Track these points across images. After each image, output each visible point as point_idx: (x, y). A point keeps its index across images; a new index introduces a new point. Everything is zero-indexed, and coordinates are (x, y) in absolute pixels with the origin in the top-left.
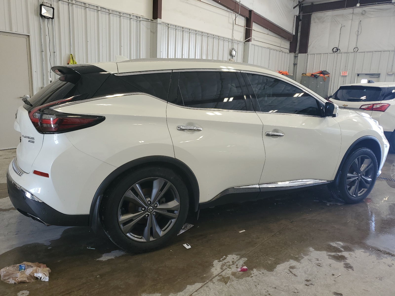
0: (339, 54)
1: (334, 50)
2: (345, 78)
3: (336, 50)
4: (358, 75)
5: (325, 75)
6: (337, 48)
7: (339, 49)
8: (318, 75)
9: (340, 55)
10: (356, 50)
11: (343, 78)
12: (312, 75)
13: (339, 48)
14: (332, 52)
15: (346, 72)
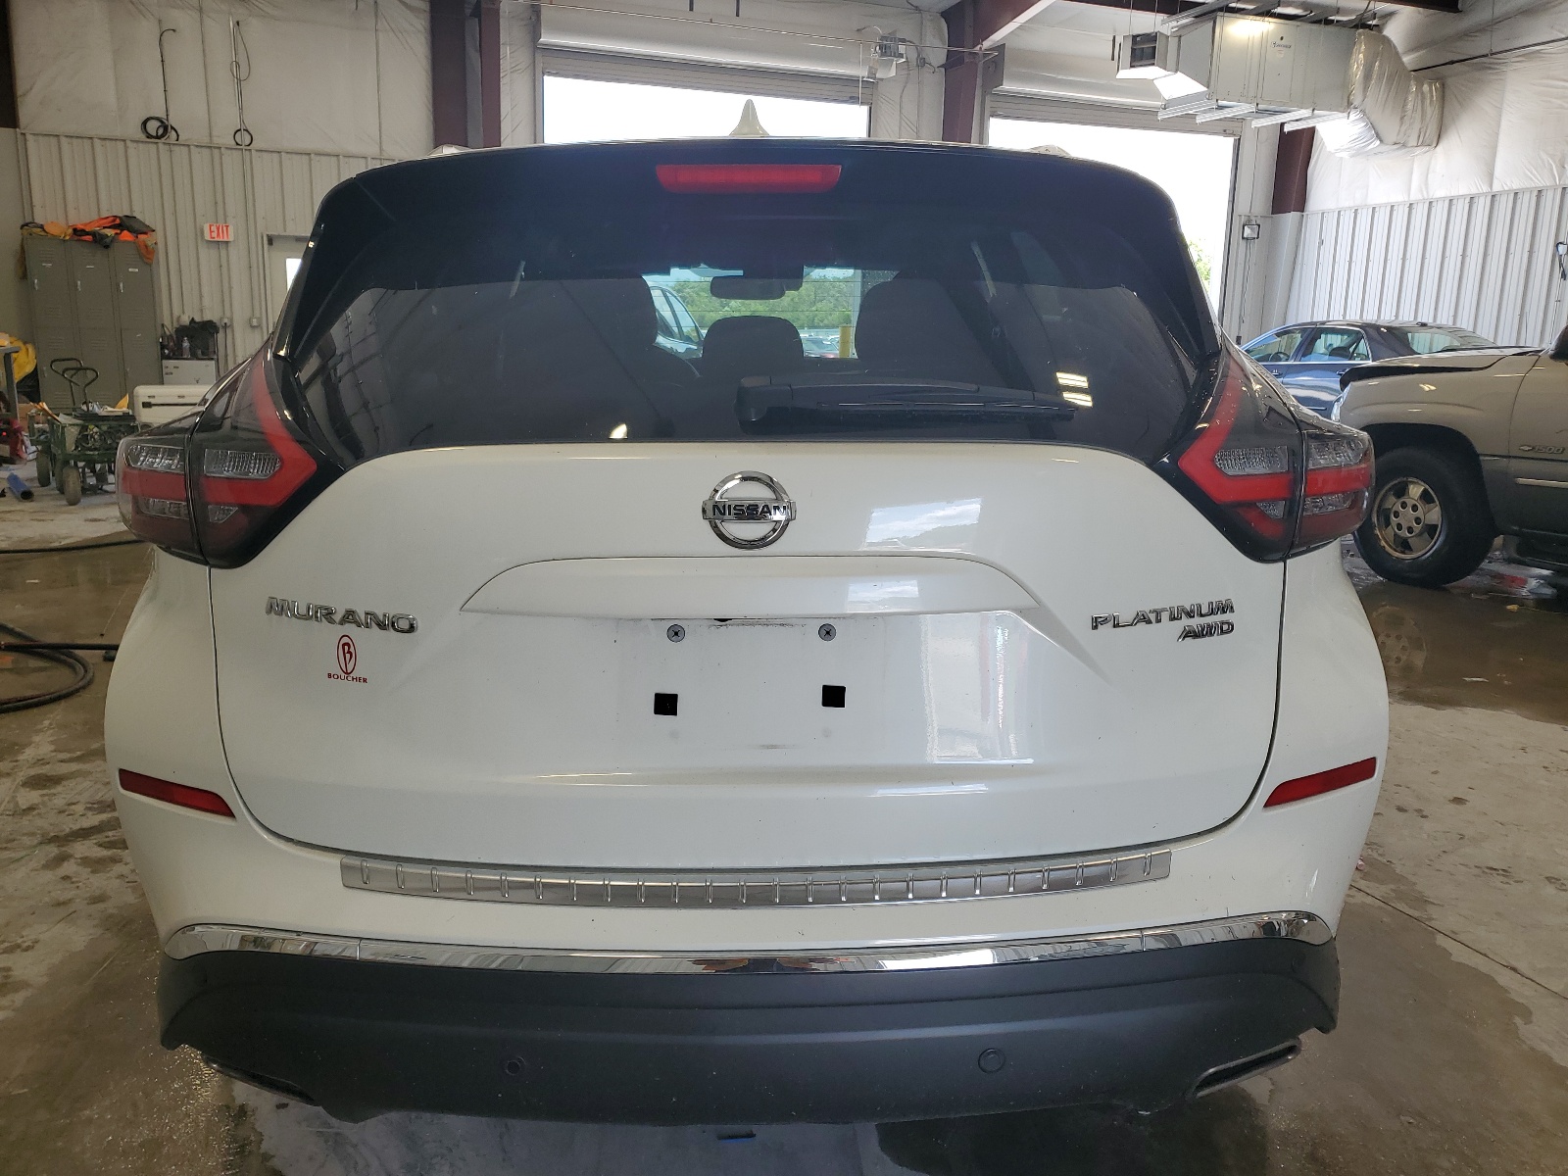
0: (173, 148)
1: (152, 126)
2: (223, 252)
3: (159, 130)
4: (270, 241)
5: (139, 236)
6: (162, 122)
7: (172, 128)
8: (110, 232)
9: (180, 153)
10: (243, 139)
11: (213, 252)
12: (78, 232)
13: (172, 122)
14: (143, 137)
15: (225, 228)
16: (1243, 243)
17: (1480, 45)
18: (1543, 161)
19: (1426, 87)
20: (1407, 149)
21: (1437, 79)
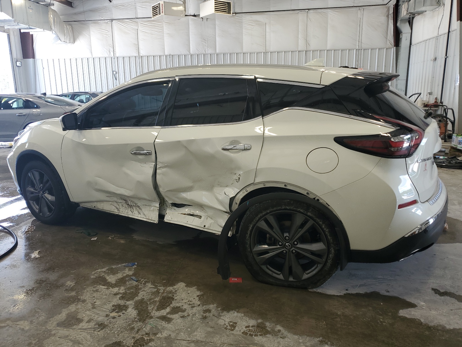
16: (17, 67)
17: (81, 18)
18: (104, 50)
19: (68, 27)
20: (67, 44)
21: (70, 25)
